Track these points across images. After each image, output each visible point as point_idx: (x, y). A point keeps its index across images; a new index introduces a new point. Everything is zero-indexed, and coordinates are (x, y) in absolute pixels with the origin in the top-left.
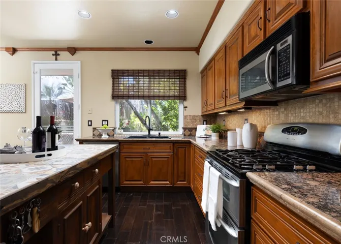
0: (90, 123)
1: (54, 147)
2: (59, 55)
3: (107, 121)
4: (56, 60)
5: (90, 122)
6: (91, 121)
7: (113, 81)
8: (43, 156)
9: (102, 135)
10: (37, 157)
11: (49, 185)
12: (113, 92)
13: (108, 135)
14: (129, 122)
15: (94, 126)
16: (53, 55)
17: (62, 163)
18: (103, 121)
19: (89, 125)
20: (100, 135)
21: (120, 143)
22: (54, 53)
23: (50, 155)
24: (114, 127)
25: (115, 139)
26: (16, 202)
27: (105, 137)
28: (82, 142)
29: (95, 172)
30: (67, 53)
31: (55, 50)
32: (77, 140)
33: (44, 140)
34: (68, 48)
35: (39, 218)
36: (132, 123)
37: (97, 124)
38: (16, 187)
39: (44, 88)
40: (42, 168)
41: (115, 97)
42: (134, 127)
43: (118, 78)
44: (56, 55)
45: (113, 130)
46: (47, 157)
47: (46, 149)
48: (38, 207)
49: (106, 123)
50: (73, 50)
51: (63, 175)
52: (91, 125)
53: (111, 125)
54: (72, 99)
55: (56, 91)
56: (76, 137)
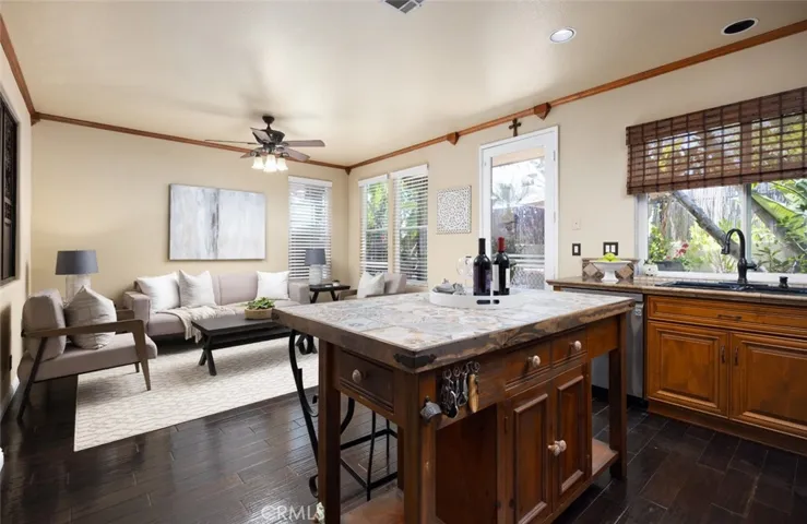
0: (577, 250)
1: (503, 291)
2: (520, 124)
3: (616, 244)
4: (516, 134)
5: (576, 248)
6: (579, 245)
7: (631, 153)
8: (488, 302)
9: (602, 276)
10: (480, 302)
11: (491, 346)
12: (630, 178)
13: (618, 276)
14: (686, 246)
15: (584, 255)
16: (510, 127)
17: (514, 317)
18: (605, 244)
19: (574, 254)
20: (599, 276)
21: (647, 296)
22: (511, 123)
23: (497, 302)
24: (632, 257)
25: (635, 286)
26: (449, 356)
27: (610, 279)
28: (558, 286)
29: (573, 346)
30: (535, 117)
31: (513, 118)
32: (550, 283)
33: (488, 276)
34: (535, 108)
35: (477, 391)
36: (694, 249)
37: (592, 250)
38: (450, 337)
39: (498, 187)
40: (484, 320)
41: (636, 188)
42: (702, 258)
43: (644, 144)
44: (516, 125)
45: (631, 266)
46: (492, 305)
47: (492, 293)
48: (476, 374)
49: (613, 250)
50: (544, 109)
51: (511, 335)
52: (579, 254)
53: (626, 253)
54: (542, 203)
55: (518, 190)
56: (548, 277)
